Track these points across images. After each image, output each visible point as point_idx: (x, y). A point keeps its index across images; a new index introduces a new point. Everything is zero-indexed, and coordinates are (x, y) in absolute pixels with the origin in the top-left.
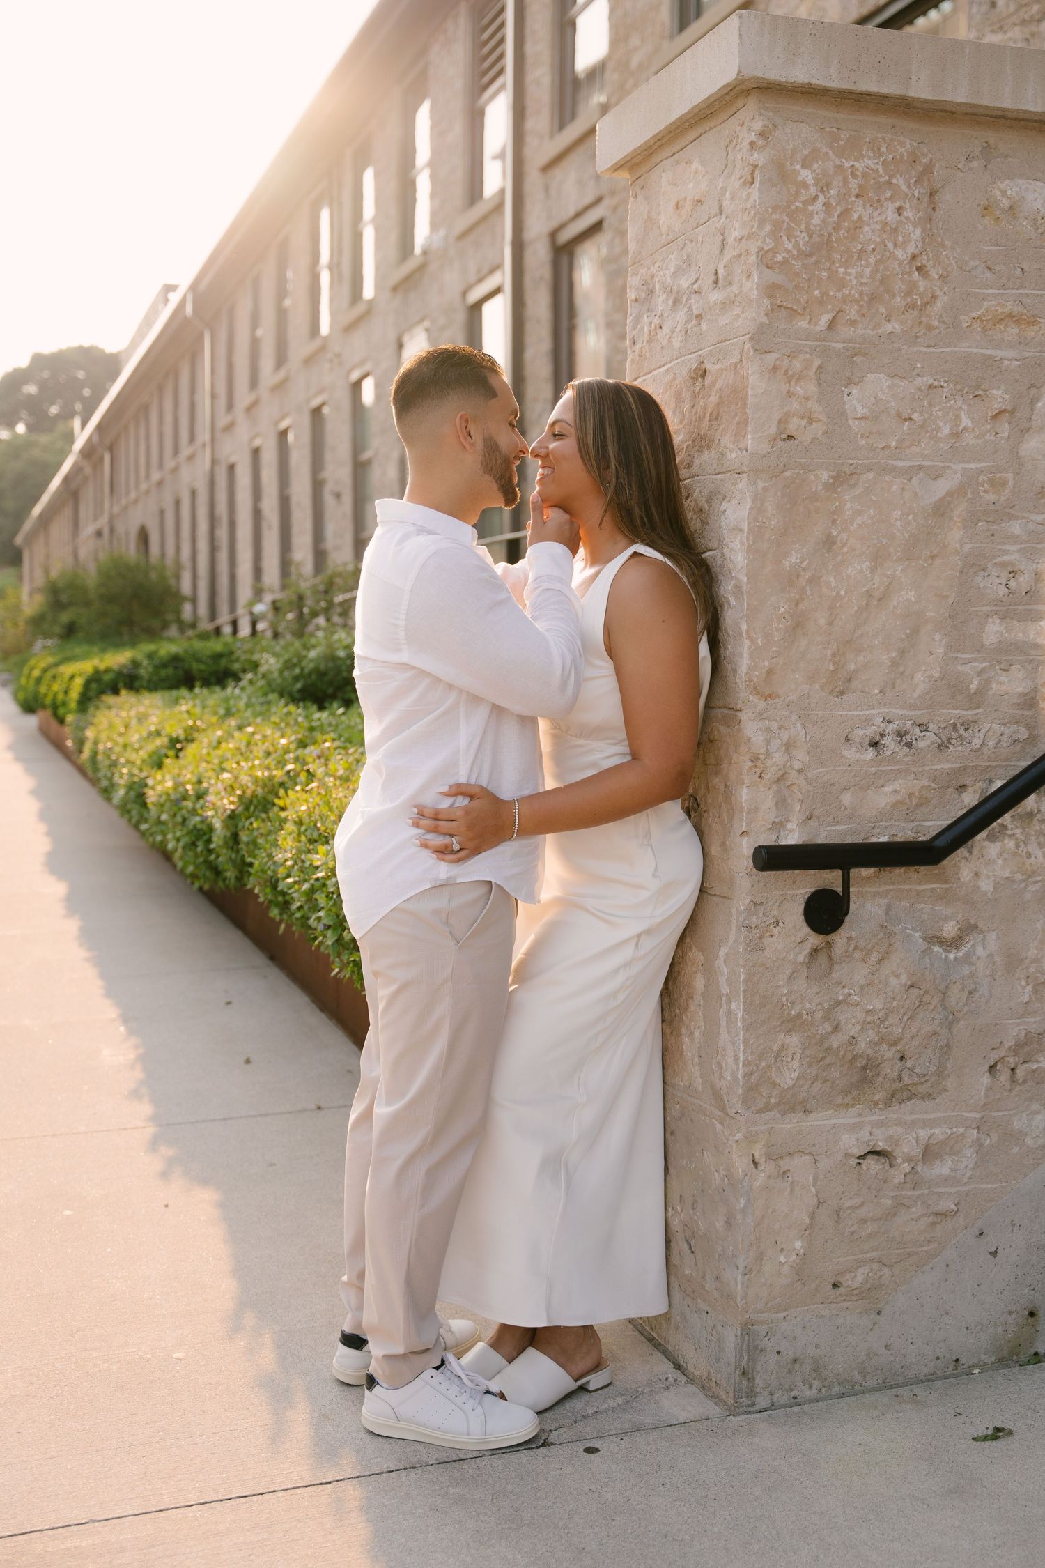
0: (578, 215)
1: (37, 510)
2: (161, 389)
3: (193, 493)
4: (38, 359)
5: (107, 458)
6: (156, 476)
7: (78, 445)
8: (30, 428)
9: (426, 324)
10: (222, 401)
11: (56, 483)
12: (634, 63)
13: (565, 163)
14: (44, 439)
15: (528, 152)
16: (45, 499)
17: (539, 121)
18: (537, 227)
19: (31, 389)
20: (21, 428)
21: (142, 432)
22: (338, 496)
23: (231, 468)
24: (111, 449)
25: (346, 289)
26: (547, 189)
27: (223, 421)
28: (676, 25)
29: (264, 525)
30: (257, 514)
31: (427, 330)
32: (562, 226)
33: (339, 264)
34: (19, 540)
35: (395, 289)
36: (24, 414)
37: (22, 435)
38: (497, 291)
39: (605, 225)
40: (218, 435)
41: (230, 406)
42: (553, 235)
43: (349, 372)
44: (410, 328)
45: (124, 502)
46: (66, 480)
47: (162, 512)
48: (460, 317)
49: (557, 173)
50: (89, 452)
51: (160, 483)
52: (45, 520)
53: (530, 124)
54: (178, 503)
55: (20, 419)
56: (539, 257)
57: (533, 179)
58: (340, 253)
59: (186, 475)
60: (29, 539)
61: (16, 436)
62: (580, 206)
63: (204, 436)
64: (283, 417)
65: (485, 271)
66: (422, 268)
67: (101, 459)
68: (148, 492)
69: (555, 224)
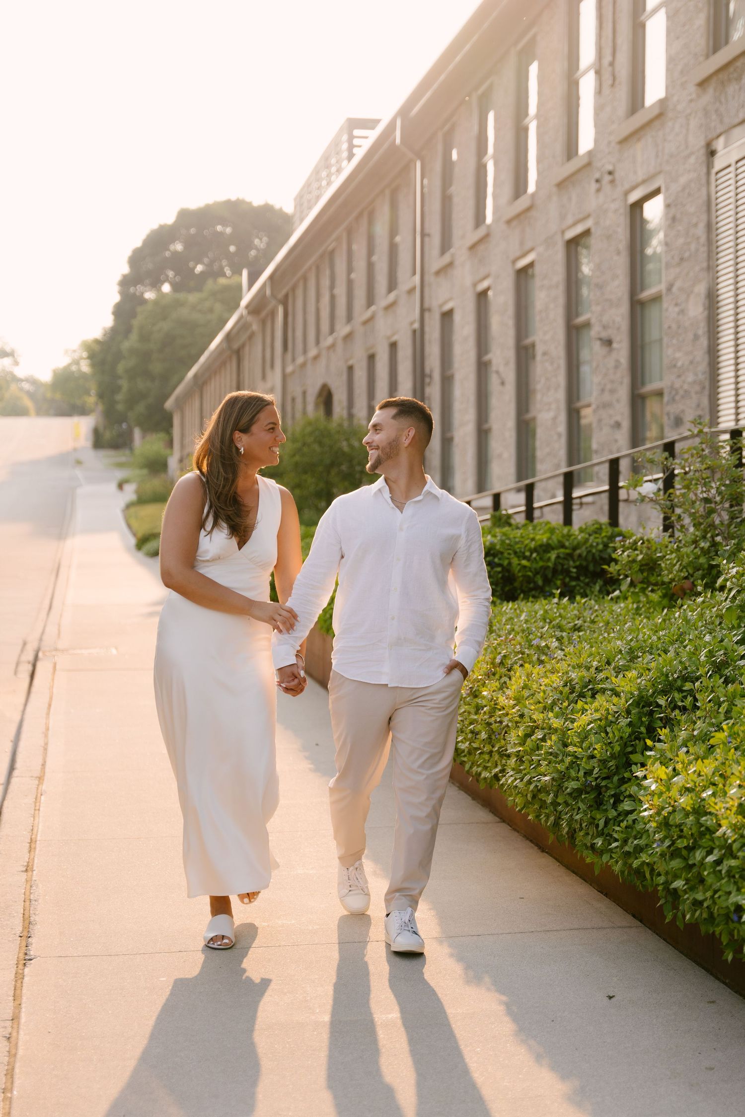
1: (191, 372)
2: (350, 232)
3: (393, 346)
4: (184, 215)
5: (280, 310)
6: (343, 330)
7: (246, 299)
8: (176, 287)
10: (435, 241)
14: (192, 298)
19: (179, 247)
20: (166, 288)
21: (325, 282)
22: (607, 342)
23: (447, 316)
24: (285, 302)
25: (623, 93)
27: (435, 263)
29: (494, 381)
30: (483, 368)
34: (169, 404)
35: (703, 84)
36: (170, 273)
37: (167, 294)
40: (430, 278)
41: (446, 246)
43: (626, 193)
45: (300, 360)
46: (228, 337)
47: (350, 369)
50: (255, 308)
51: (348, 337)
52: (201, 383)
54: (371, 358)
55: (167, 280)
59: (384, 328)
60: (180, 404)
61: (163, 295)
63: (408, 280)
64: (523, 252)
67: (273, 314)
68: (333, 346)
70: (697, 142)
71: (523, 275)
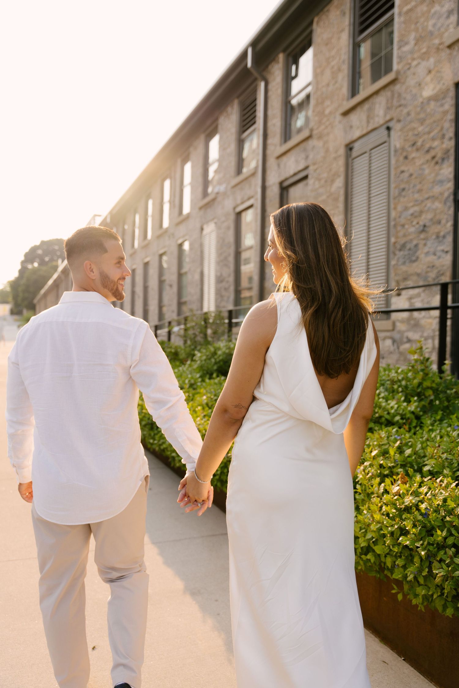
0: (295, 174)
1: (43, 291)
4: (43, 243)
7: (60, 269)
8: (39, 264)
9: (216, 220)
11: (50, 282)
12: (327, 112)
13: (288, 155)
14: (44, 268)
15: (269, 152)
16: (46, 287)
17: (275, 139)
18: (273, 180)
19: (40, 252)
20: (36, 265)
22: (171, 286)
25: (177, 210)
26: (279, 165)
28: (350, 94)
31: (216, 223)
32: (286, 179)
33: (174, 201)
34: (35, 301)
35: (201, 208)
36: (38, 260)
37: (36, 267)
38: (251, 206)
39: (310, 177)
42: (281, 183)
43: (177, 240)
44: (207, 222)
46: (55, 281)
48: (232, 217)
49: (284, 159)
52: (45, 295)
53: (269, 141)
55: (36, 262)
56: (274, 192)
57: (271, 162)
58: (175, 196)
60: (39, 301)
61: (34, 267)
62: (296, 170)
64: (146, 257)
65: (246, 198)
66: (214, 200)
69: (282, 178)
70: (198, 226)
71: (146, 265)
